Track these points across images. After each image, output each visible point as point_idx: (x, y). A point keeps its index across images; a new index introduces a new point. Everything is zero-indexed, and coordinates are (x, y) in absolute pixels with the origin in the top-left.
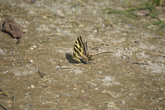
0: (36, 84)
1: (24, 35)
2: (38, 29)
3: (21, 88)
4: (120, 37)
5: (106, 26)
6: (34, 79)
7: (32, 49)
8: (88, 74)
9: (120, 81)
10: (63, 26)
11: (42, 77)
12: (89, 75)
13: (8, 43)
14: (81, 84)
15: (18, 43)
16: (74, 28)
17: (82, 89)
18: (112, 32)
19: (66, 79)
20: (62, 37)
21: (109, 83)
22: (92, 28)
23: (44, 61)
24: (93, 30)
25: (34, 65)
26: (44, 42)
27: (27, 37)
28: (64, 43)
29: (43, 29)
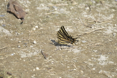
0: (40, 66)
1: (27, 15)
2: (38, 8)
3: (28, 70)
4: (109, 14)
5: (97, 3)
6: (38, 60)
7: (35, 29)
8: (85, 53)
9: (114, 60)
10: (59, 5)
11: (45, 58)
12: (86, 54)
13: (13, 24)
14: (80, 64)
15: (22, 23)
16: (69, 6)
17: (80, 69)
18: (102, 9)
19: (66, 59)
20: (60, 16)
21: (104, 62)
22: (84, 5)
23: (46, 41)
24: (86, 7)
25: (37, 46)
26: (44, 22)
27: (29, 17)
28: (61, 22)
29: (43, 8)
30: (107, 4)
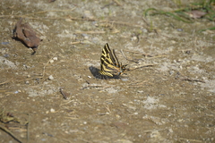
0: (56, 107)
1: (42, 43)
2: (59, 35)
3: (38, 112)
4: (166, 47)
5: (149, 32)
6: (55, 100)
7: (52, 61)
8: (125, 94)
9: (167, 104)
10: (92, 32)
11: (65, 98)
12: (127, 95)
13: (20, 54)
14: (116, 107)
15: (33, 54)
16: (106, 33)
17: (116, 113)
18: (156, 39)
19: (96, 101)
20: (91, 46)
21: (152, 106)
22: (130, 34)
23: (68, 77)
24: (132, 36)
25: (54, 82)
26: (67, 53)
27: (45, 46)
28: (93, 54)
29: (67, 36)
30: (165, 34)
